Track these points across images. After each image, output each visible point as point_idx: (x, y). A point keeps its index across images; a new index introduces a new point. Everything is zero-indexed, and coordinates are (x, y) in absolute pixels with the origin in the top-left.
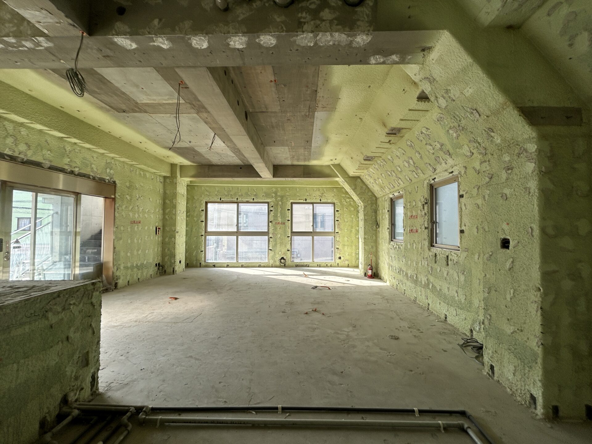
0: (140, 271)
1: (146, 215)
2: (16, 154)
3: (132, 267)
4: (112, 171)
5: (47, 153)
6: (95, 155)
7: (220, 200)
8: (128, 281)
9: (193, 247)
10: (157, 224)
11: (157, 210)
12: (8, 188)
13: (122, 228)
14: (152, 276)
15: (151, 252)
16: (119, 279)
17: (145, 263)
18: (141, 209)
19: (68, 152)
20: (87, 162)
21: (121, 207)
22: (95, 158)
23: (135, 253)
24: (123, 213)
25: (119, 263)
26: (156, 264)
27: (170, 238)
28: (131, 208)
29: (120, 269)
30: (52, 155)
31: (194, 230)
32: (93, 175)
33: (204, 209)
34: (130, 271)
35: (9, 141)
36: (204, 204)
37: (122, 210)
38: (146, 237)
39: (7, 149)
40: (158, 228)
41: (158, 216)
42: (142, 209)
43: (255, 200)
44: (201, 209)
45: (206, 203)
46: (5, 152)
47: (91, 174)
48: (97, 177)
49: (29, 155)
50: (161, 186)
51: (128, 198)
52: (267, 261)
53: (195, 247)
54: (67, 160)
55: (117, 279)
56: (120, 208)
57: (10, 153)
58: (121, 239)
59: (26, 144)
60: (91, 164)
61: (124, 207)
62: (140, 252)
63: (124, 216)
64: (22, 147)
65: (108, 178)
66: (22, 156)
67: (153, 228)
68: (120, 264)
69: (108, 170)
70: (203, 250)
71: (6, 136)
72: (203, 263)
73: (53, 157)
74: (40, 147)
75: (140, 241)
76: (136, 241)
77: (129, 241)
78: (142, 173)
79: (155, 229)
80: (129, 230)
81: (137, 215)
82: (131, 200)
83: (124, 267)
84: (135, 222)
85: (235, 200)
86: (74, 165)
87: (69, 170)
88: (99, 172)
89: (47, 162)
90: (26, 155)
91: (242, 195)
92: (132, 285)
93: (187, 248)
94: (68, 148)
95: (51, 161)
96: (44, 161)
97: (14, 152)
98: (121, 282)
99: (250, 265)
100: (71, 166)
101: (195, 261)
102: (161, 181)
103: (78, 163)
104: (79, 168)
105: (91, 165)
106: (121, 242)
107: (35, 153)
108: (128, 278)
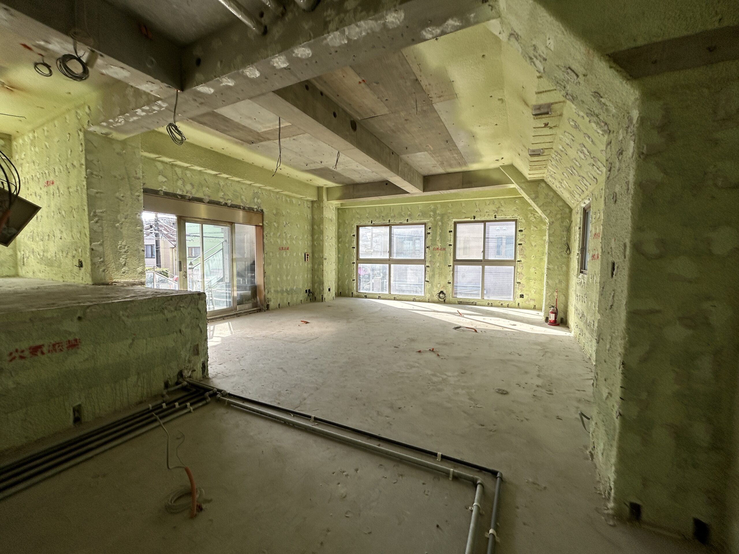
0: (290, 296)
1: (294, 242)
2: (185, 194)
3: (282, 292)
4: (259, 201)
5: (206, 189)
6: (244, 187)
7: (372, 223)
8: (279, 305)
9: (346, 275)
10: (306, 251)
11: (306, 236)
12: (182, 221)
13: (271, 254)
14: (302, 302)
15: (301, 277)
16: (271, 301)
17: (295, 288)
18: (288, 236)
19: (221, 187)
20: (237, 194)
21: (270, 234)
22: (244, 189)
23: (285, 278)
24: (272, 240)
25: (270, 286)
26: (306, 291)
27: (319, 265)
28: (279, 234)
29: (271, 292)
30: (210, 191)
31: (346, 257)
32: (243, 205)
33: (355, 233)
34: (280, 295)
35: (180, 183)
36: (355, 229)
37: (270, 237)
38: (295, 263)
39: (179, 190)
40: (306, 254)
41: (306, 243)
42: (290, 235)
43: (410, 222)
44: (352, 235)
45: (358, 227)
46: (177, 193)
47: (242, 204)
48: (247, 207)
49: (193, 193)
50: (309, 211)
51: (276, 225)
52: (423, 295)
53: (347, 275)
54: (221, 194)
55: (268, 301)
56: (268, 235)
57: (180, 193)
58: (270, 264)
59: (191, 184)
60: (241, 195)
61: (272, 234)
62: (289, 278)
63: (273, 243)
64: (188, 187)
65: (256, 207)
66: (189, 195)
67: (301, 254)
68: (270, 288)
69: (256, 200)
70: (355, 279)
71: (177, 180)
72: (355, 293)
73: (211, 192)
74: (201, 185)
75: (289, 267)
76: (284, 267)
77: (278, 267)
78: (288, 199)
79: (303, 255)
80: (278, 256)
81: (284, 242)
82: (278, 227)
83: (274, 291)
84: (284, 248)
85: (387, 222)
86: (227, 198)
87: (223, 203)
88: (248, 202)
89: (207, 198)
90: (191, 194)
91: (395, 216)
92: (282, 307)
93: (339, 276)
94: (222, 183)
95: (209, 197)
96: (204, 197)
97: (183, 191)
98: (272, 304)
99: (403, 298)
100: (225, 199)
101: (347, 291)
102: (309, 206)
103: (230, 195)
104: (231, 200)
105: (241, 197)
106: (271, 267)
107: (197, 191)
108: (279, 301)
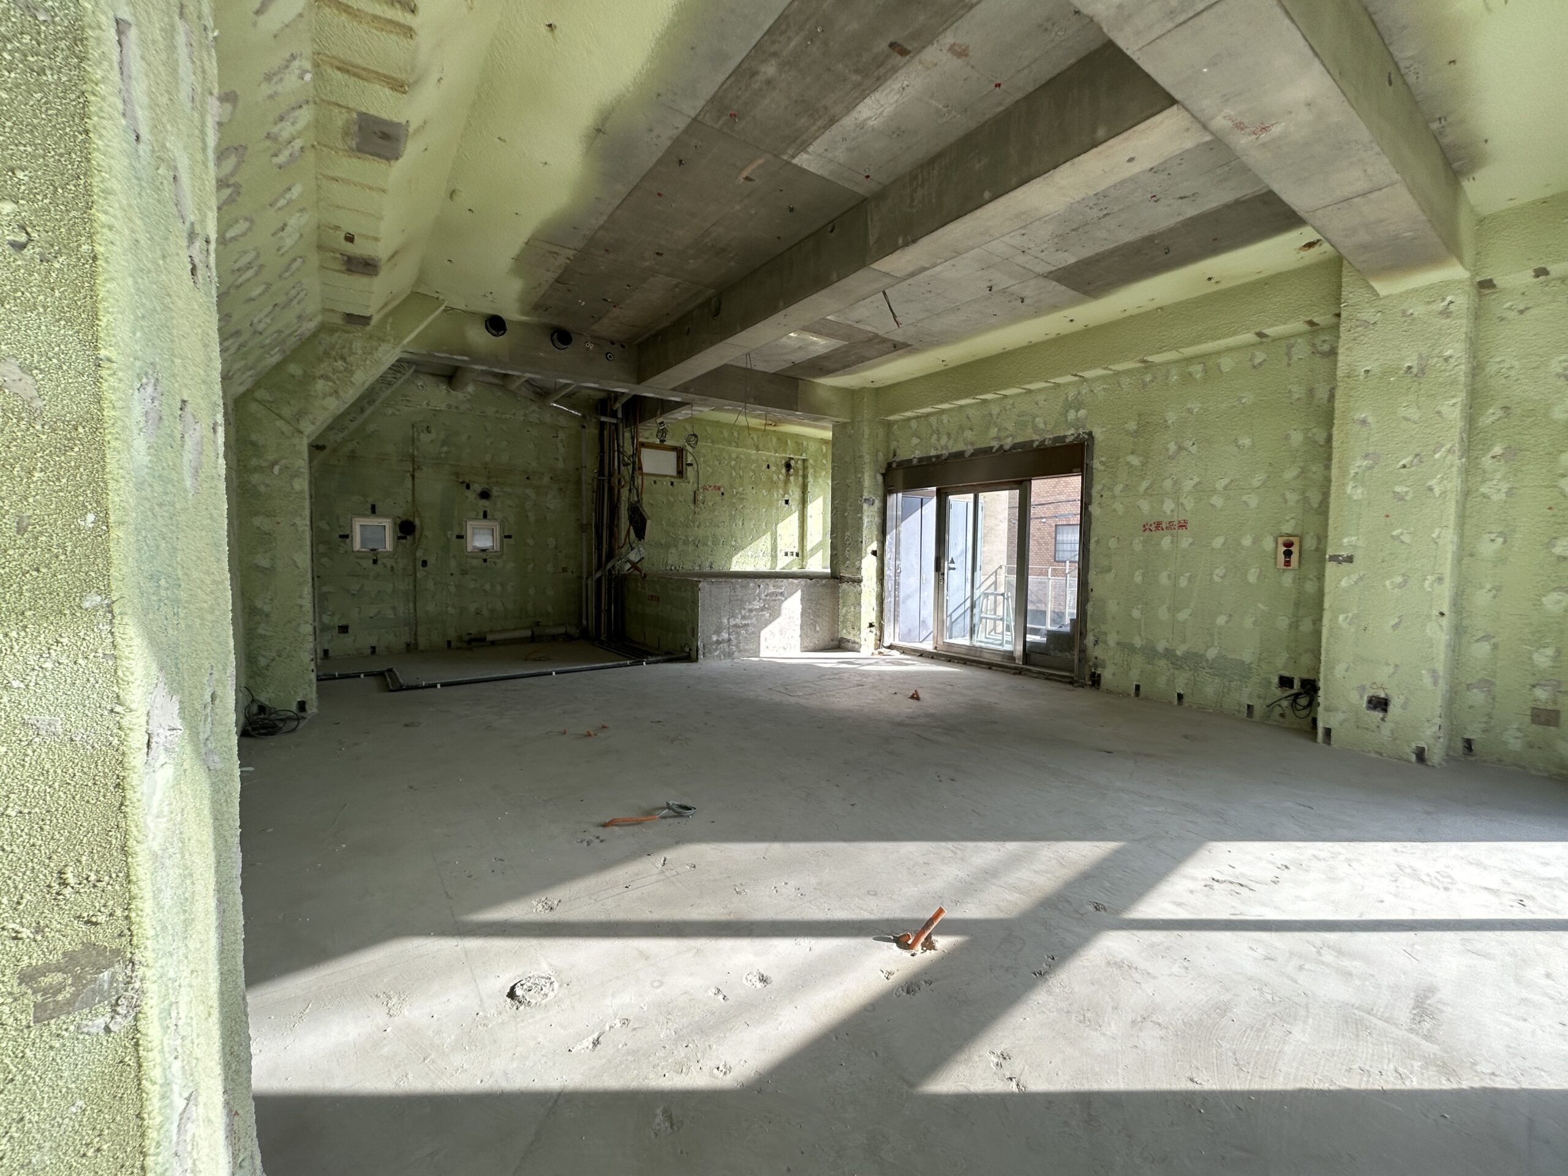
0: (1188, 675)
1: (1217, 501)
2: (939, 453)
3: (1150, 653)
4: (1082, 413)
5: (968, 434)
6: (1040, 398)
8: (1138, 687)
10: (1287, 528)
11: (1290, 474)
13: (1112, 544)
14: (1256, 712)
15: (1248, 622)
16: (1104, 667)
17: (1211, 654)
18: (1188, 485)
19: (995, 418)
20: (1026, 418)
21: (1110, 489)
22: (1042, 403)
23: (1163, 613)
24: (1117, 505)
25: (1103, 628)
26: (1286, 680)
28: (1145, 484)
29: (1105, 642)
30: (974, 433)
32: (1038, 438)
34: (1139, 659)
37: (1114, 497)
38: (1219, 572)
40: (1285, 541)
41: (1293, 497)
42: (1192, 483)
47: (1035, 437)
48: (1050, 439)
49: (950, 447)
51: (1135, 460)
54: (994, 432)
55: (1096, 666)
56: (1106, 494)
58: (1109, 570)
59: (947, 433)
60: (1033, 418)
61: (1120, 487)
62: (1182, 616)
63: (1120, 513)
64: (944, 440)
65: (1072, 431)
66: (944, 452)
67: (1256, 540)
68: (1105, 634)
69: (1072, 415)
71: (932, 435)
73: (976, 435)
74: (961, 428)
75: (1183, 583)
76: (1164, 579)
77: (1138, 578)
79: (1268, 544)
80: (1138, 547)
81: (1169, 506)
82: (1144, 464)
83: (1118, 644)
84: (1164, 525)
86: (1003, 434)
87: (997, 446)
88: (1049, 427)
89: (970, 447)
90: (947, 449)
94: (995, 410)
95: (972, 444)
96: (965, 448)
97: (937, 449)
98: (1107, 675)
100: (1000, 439)
103: (1011, 428)
104: (1012, 435)
105: (1033, 422)
106: (1109, 577)
107: (956, 441)
108: (1134, 677)
